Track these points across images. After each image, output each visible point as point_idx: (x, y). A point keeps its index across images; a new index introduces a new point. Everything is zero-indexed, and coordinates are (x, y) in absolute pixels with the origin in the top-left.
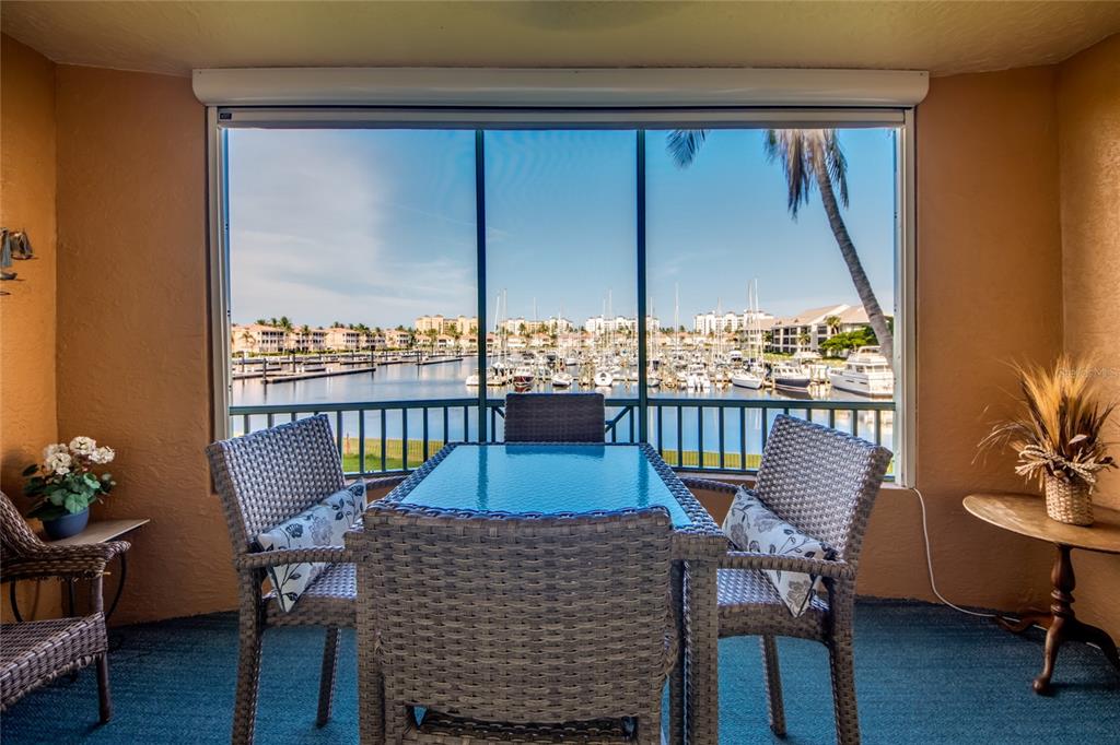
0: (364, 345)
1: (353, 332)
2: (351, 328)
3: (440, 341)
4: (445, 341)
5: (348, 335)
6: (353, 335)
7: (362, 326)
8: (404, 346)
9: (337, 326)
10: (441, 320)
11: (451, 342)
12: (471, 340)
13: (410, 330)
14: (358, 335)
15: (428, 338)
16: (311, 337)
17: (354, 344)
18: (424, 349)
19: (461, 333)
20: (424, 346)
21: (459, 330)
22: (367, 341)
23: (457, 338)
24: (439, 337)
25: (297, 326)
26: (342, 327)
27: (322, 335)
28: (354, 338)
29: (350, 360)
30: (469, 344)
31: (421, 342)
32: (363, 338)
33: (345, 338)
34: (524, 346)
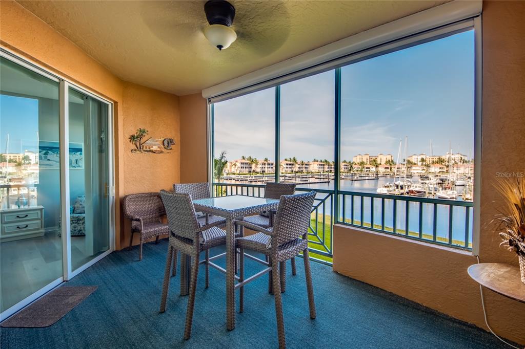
0: (327, 170)
1: (321, 163)
2: (321, 161)
3: (366, 168)
4: (369, 168)
5: (320, 165)
6: (322, 165)
7: (326, 161)
8: (346, 170)
9: (315, 161)
10: (368, 157)
11: (373, 169)
12: (386, 168)
13: (350, 162)
14: (324, 165)
15: (359, 166)
16: (304, 166)
17: (322, 169)
18: (357, 172)
19: (380, 164)
20: (357, 171)
21: (379, 162)
22: (328, 168)
23: (377, 166)
24: (366, 166)
25: (299, 161)
26: (317, 161)
27: (309, 165)
28: (322, 167)
29: (319, 177)
30: (384, 170)
31: (356, 169)
32: (326, 167)
33: (318, 166)
34: (424, 172)
